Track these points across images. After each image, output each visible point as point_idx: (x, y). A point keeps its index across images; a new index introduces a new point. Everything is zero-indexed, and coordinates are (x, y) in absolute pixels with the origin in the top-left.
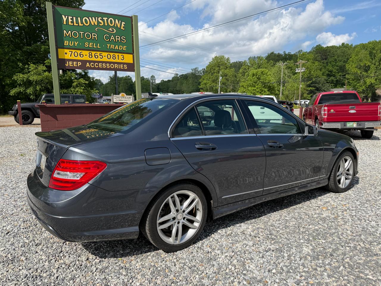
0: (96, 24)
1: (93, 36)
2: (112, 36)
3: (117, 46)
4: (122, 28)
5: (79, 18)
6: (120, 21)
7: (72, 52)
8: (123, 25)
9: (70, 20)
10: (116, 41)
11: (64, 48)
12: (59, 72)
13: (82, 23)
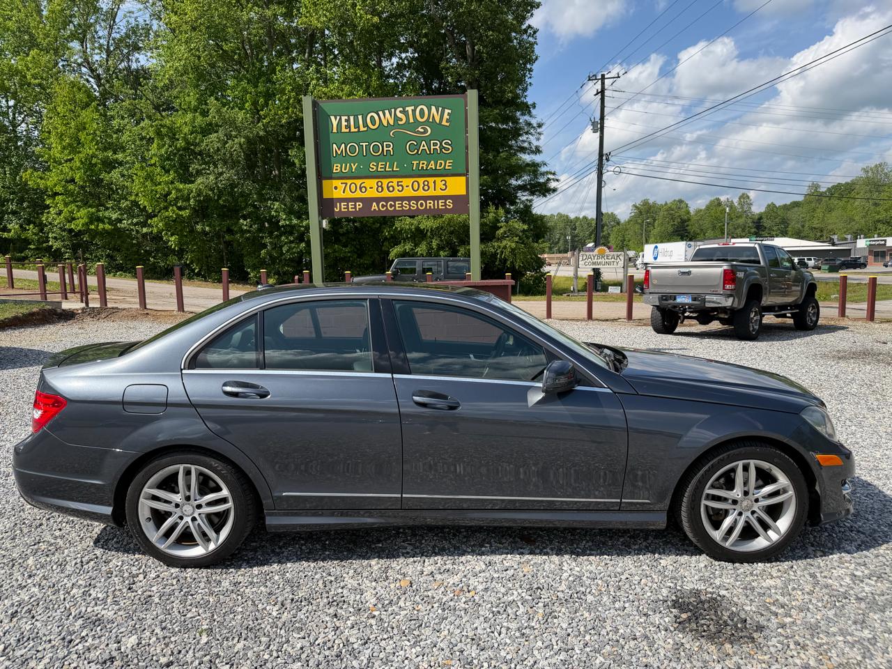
0: (391, 122)
1: (385, 149)
2: (424, 142)
3: (432, 162)
4: (444, 123)
5: (360, 117)
6: (440, 109)
7: (346, 184)
8: (446, 116)
9: (344, 123)
10: (430, 151)
11: (331, 178)
12: (320, 223)
13: (365, 125)
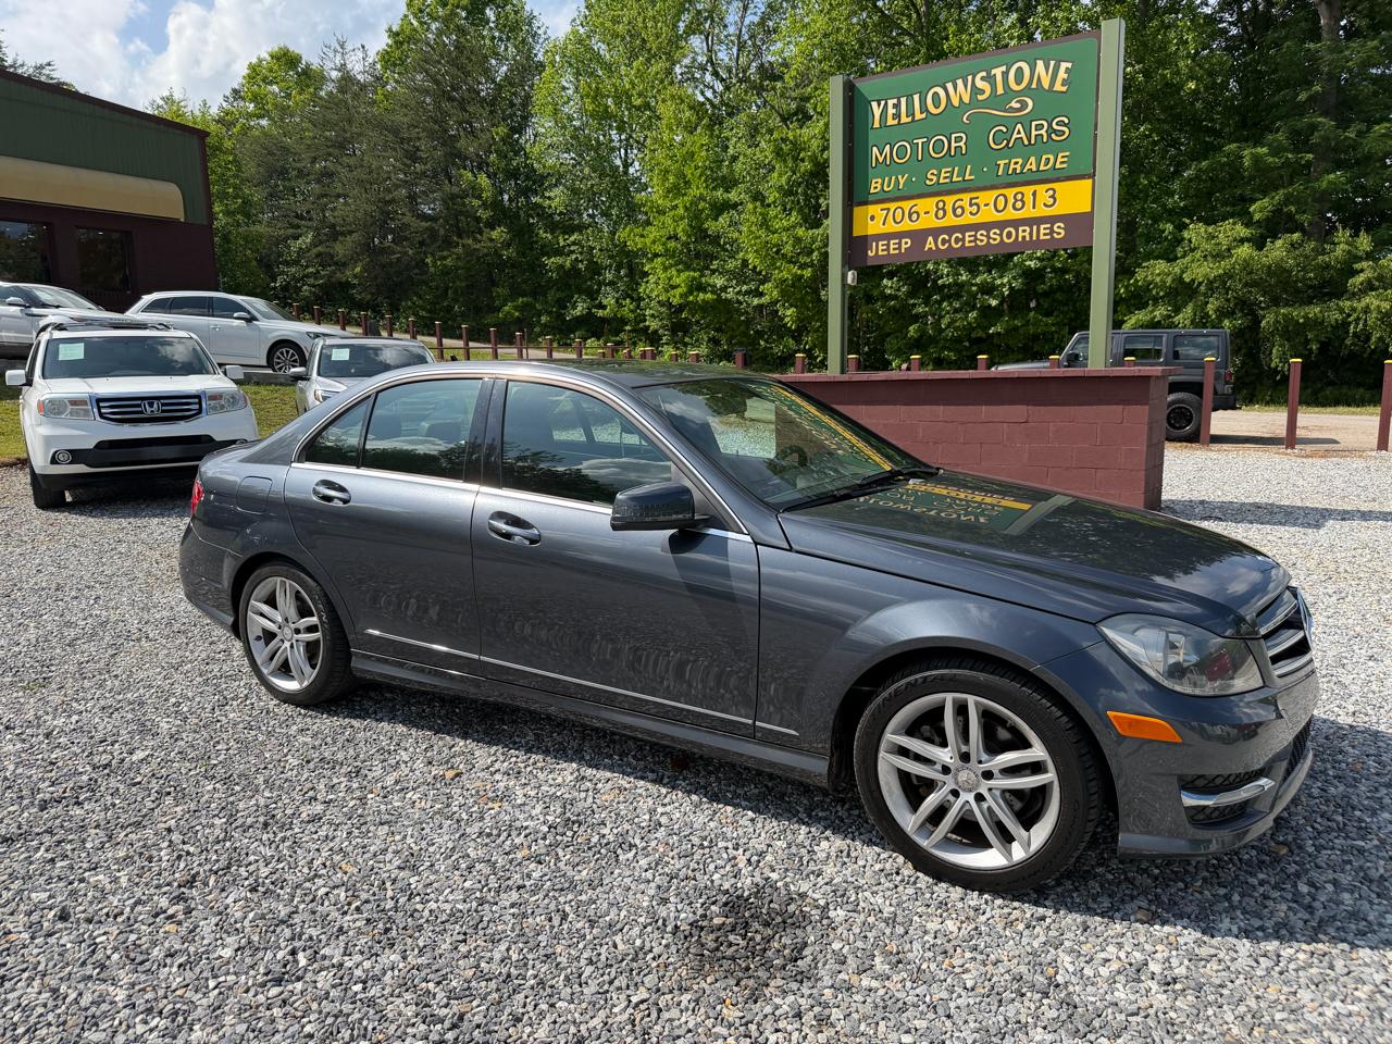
0: (966, 99)
1: (953, 145)
2: (1019, 126)
3: (1033, 159)
4: (1058, 87)
5: (916, 97)
6: (1052, 63)
7: (888, 209)
8: (1062, 75)
9: (891, 111)
10: (1029, 141)
11: (866, 203)
13: (924, 109)
